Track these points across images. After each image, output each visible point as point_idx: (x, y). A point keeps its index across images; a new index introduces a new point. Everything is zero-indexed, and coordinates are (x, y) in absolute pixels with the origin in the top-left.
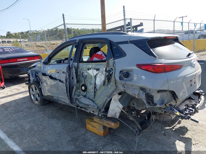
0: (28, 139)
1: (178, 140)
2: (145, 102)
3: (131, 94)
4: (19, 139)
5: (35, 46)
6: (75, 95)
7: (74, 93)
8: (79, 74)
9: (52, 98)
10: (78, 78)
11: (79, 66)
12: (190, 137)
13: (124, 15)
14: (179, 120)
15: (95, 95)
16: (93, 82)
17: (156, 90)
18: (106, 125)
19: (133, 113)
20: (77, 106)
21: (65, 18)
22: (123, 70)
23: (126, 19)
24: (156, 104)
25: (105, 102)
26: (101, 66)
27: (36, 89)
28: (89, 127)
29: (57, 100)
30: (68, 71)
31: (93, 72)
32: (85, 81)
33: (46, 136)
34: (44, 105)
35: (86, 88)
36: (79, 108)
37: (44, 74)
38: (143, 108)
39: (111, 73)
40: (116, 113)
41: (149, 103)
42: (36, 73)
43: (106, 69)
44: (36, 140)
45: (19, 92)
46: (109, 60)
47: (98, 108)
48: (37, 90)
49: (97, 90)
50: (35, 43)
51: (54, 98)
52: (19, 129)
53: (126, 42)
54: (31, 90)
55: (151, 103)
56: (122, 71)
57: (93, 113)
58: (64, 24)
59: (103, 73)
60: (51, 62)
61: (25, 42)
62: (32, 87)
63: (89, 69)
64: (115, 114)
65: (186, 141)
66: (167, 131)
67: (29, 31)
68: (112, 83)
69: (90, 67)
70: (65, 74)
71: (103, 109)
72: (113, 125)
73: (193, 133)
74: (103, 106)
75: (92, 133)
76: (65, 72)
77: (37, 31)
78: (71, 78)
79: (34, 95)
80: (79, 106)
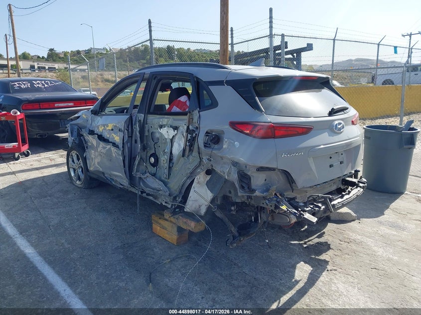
0: (51, 238)
1: (304, 262)
2: (237, 186)
3: (219, 172)
4: (37, 237)
5: (100, 80)
6: (137, 171)
7: (136, 167)
8: (146, 134)
9: (103, 176)
10: (145, 142)
11: (146, 120)
12: (327, 260)
13: (271, 27)
14: (322, 231)
15: (169, 174)
16: (167, 150)
17: (254, 166)
18: (182, 226)
19: (233, 208)
20: (142, 192)
21: (152, 29)
22: (212, 131)
23: (274, 35)
24: (253, 191)
25: (183, 186)
26: (181, 122)
27: (78, 159)
28: (157, 228)
29: (109, 179)
30: (128, 127)
31: (167, 133)
32: (155, 148)
33: (82, 236)
34: (91, 188)
35: (157, 160)
36: (144, 195)
37: (92, 133)
38: (243, 199)
39: (194, 135)
40: (200, 206)
41: (242, 187)
42: (80, 128)
43: (188, 127)
44: (63, 241)
45: (53, 163)
46: (193, 111)
47: (170, 195)
48: (80, 160)
49: (173, 164)
50: (101, 75)
51: (106, 175)
52: (41, 222)
53: (219, 83)
54: (70, 159)
55: (246, 188)
56: (209, 131)
57: (166, 204)
58: (151, 40)
59: (183, 135)
60: (106, 111)
61: (81, 70)
62: (72, 155)
63: (161, 127)
64: (198, 207)
65: (317, 263)
66: (292, 247)
67: (91, 48)
68: (195, 153)
69: (165, 124)
70: (122, 133)
71: (179, 198)
72: (192, 226)
73: (336, 254)
74: (180, 192)
75: (160, 238)
76: (123, 129)
77: (106, 49)
78: (133, 142)
79: (74, 170)
80: (145, 192)
